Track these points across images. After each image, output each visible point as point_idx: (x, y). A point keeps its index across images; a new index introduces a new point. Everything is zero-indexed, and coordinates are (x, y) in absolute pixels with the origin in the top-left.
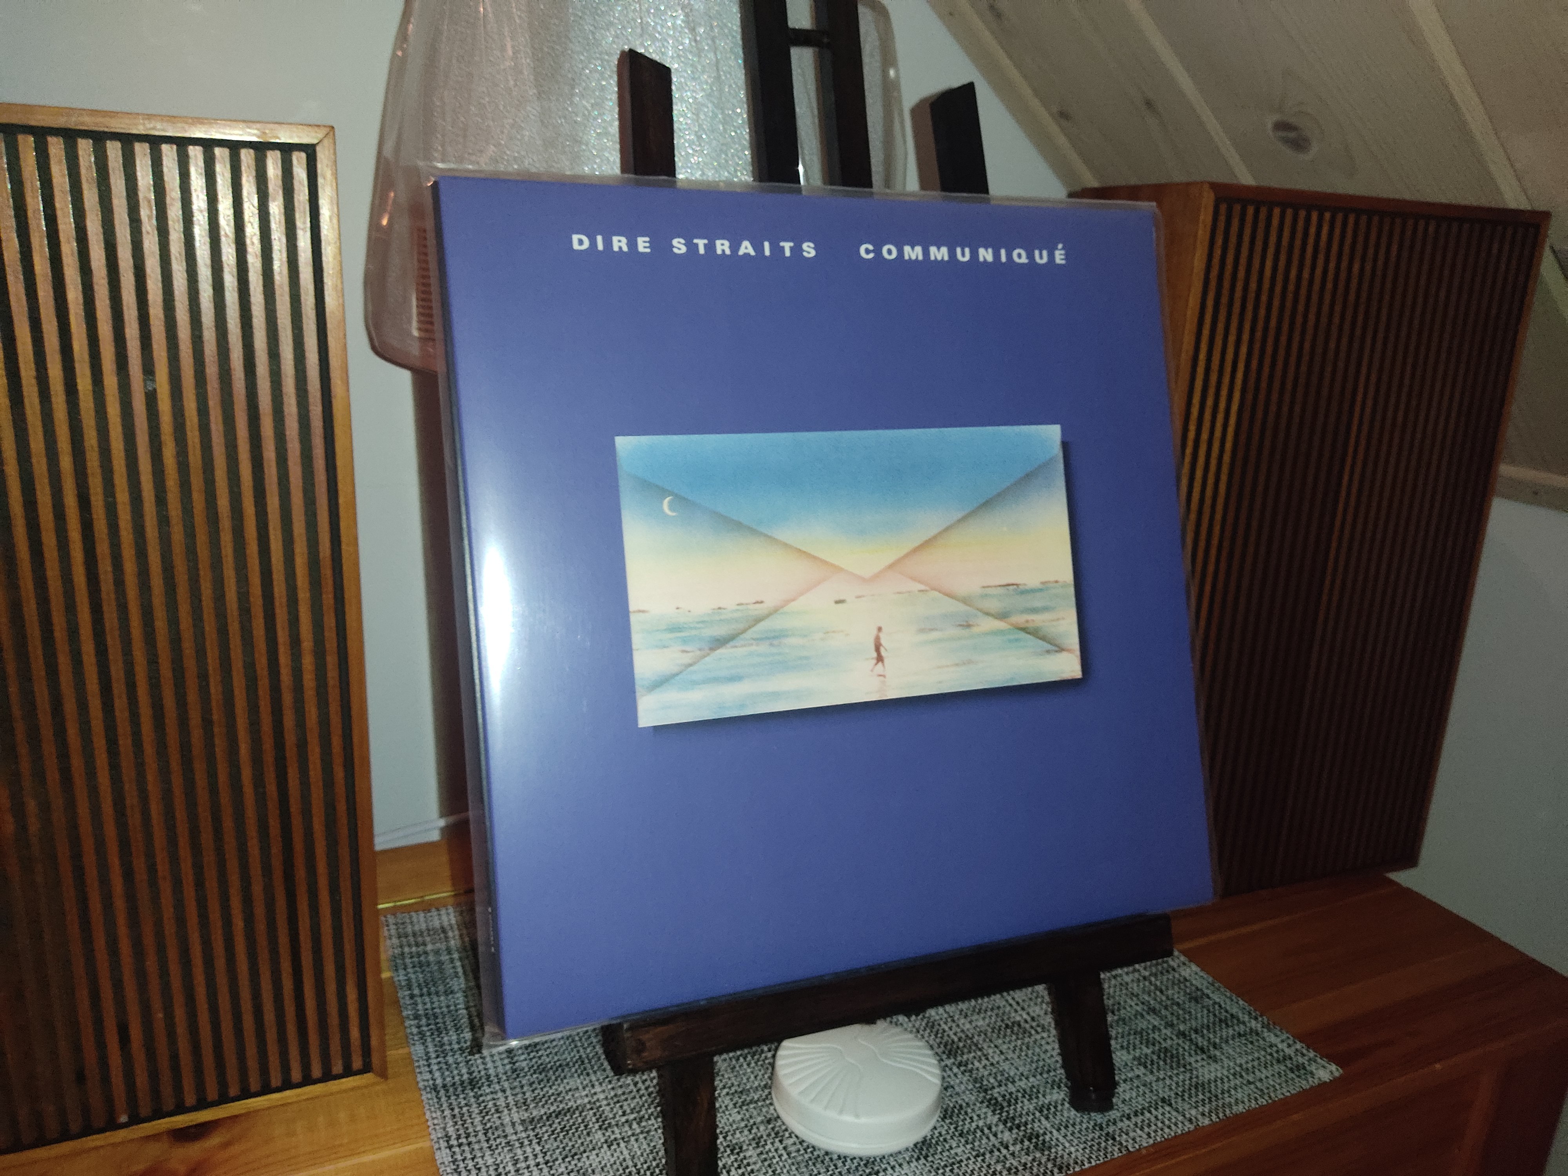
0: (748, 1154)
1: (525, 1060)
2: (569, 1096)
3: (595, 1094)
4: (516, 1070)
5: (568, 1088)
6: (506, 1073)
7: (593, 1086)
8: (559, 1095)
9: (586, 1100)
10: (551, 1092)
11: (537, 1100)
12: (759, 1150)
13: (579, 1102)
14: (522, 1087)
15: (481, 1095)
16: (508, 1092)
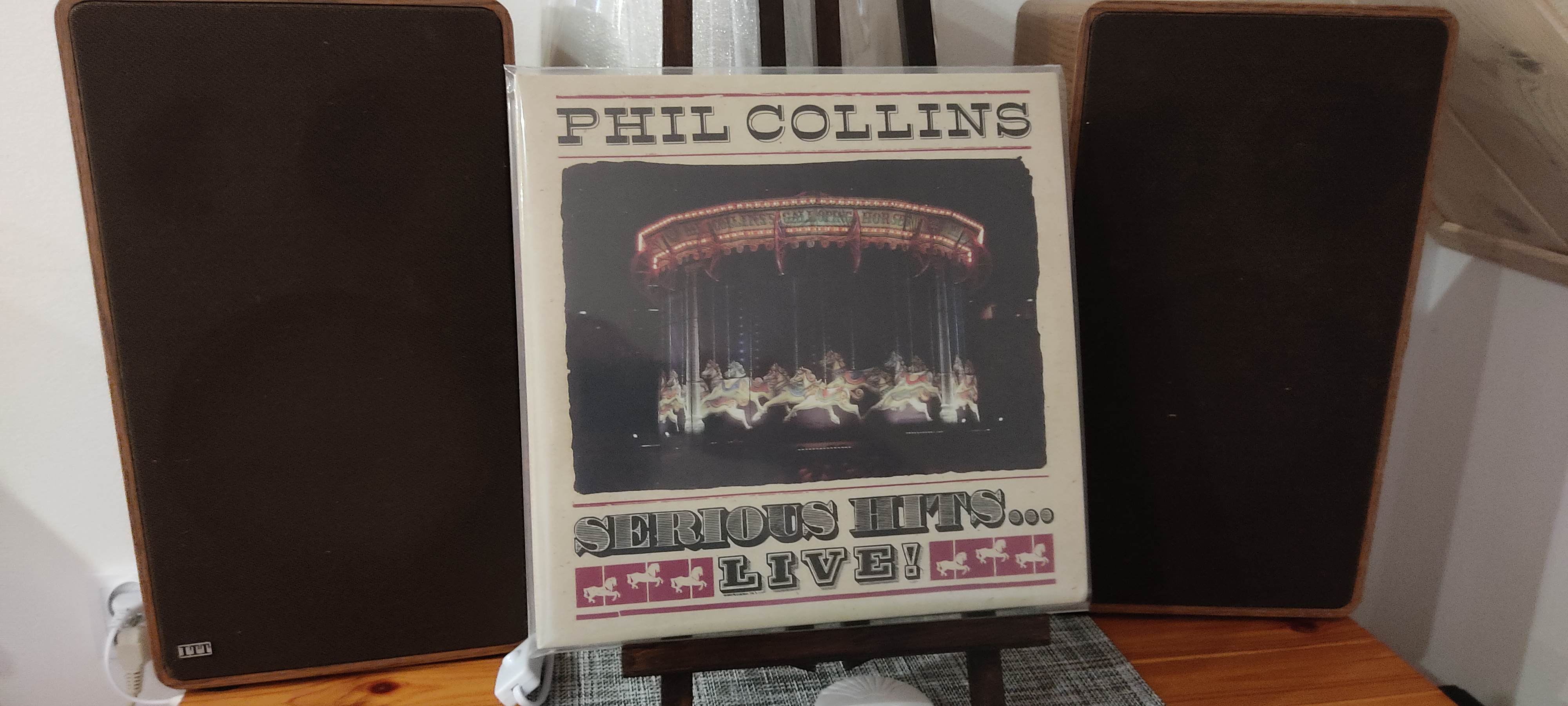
1: (600, 668)
2: (622, 694)
3: (639, 694)
4: (591, 674)
5: (622, 689)
6: (584, 675)
7: (639, 690)
8: (614, 692)
9: (632, 697)
10: (610, 689)
11: (600, 693)
13: (627, 698)
14: (592, 685)
15: (564, 686)
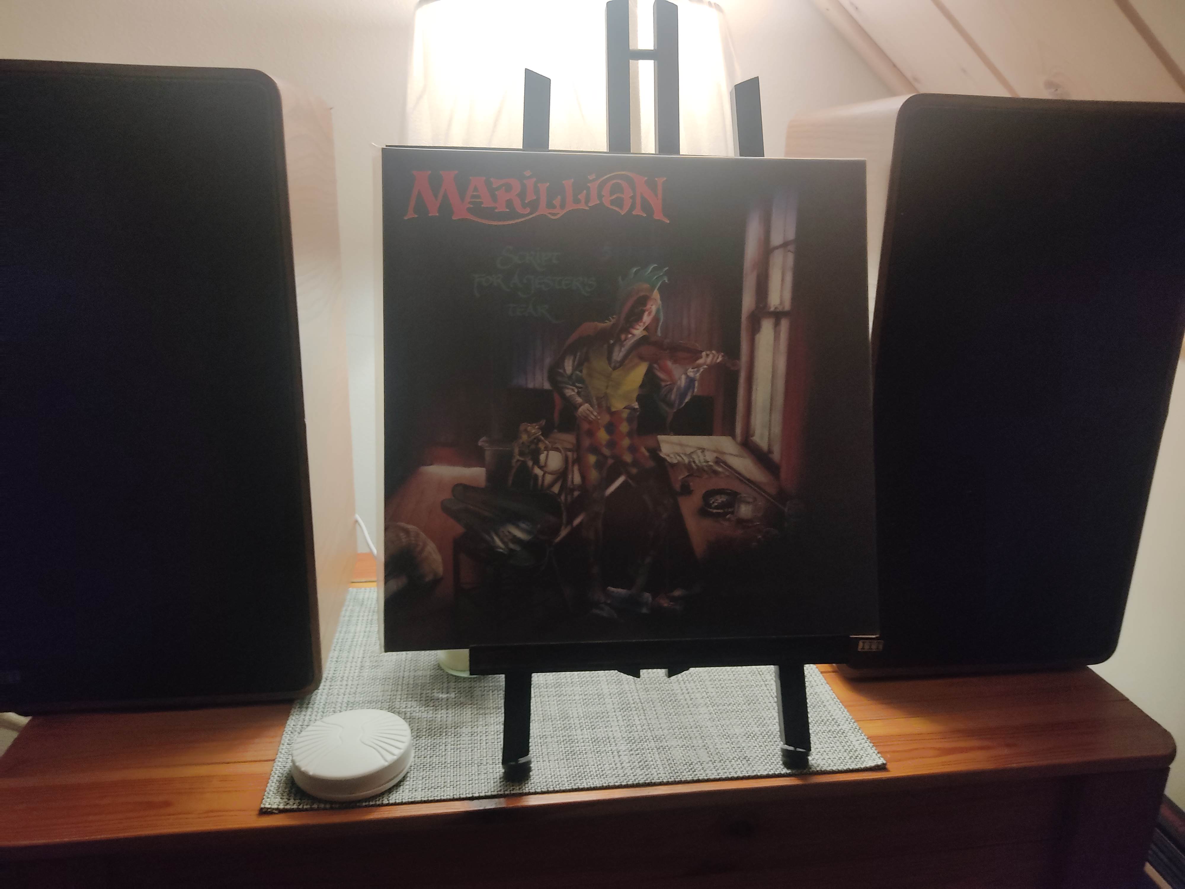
0: (464, 738)
12: (470, 738)
16: (348, 687)
